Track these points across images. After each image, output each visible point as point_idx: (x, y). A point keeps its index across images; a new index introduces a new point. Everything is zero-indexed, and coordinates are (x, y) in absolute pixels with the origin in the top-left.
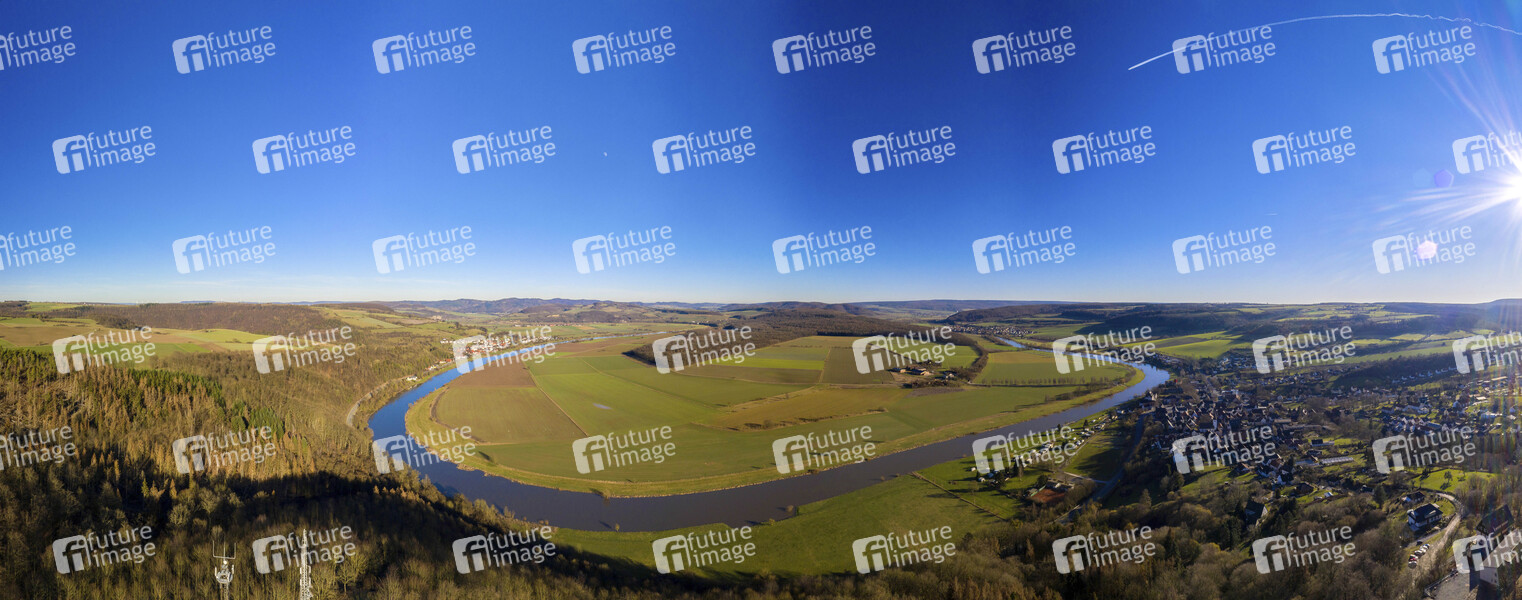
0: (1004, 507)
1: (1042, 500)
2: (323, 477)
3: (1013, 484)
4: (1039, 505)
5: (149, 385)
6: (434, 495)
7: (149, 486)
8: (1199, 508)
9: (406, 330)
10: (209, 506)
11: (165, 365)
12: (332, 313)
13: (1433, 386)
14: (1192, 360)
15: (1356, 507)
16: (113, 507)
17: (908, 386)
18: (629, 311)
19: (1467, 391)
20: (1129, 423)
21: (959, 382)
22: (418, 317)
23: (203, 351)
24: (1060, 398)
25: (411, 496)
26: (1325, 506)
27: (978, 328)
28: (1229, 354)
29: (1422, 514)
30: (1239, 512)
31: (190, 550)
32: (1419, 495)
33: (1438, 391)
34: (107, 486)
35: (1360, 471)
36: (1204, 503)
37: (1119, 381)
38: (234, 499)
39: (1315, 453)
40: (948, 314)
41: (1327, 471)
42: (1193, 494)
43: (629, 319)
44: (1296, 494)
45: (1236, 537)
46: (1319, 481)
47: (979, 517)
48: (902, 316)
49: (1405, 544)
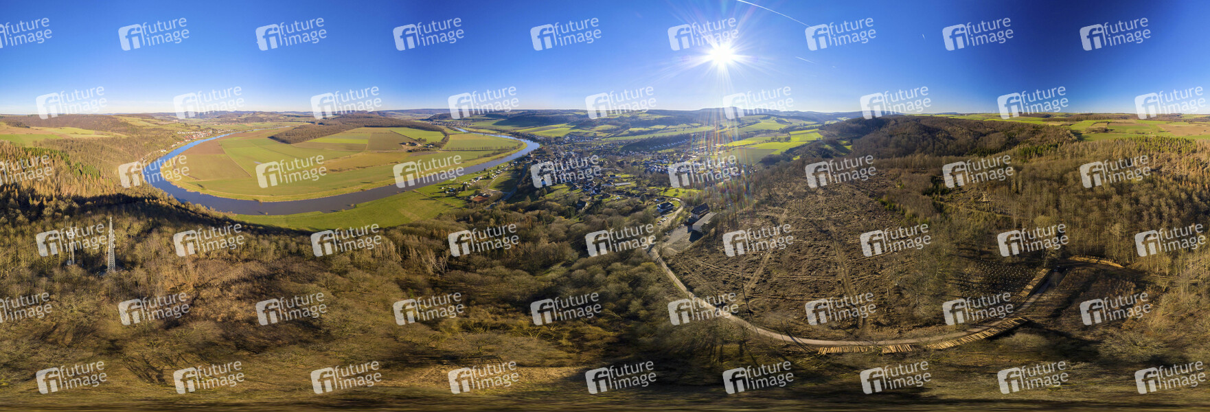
0: (458, 203)
1: (477, 200)
2: (119, 196)
3: (461, 194)
4: (475, 202)
5: (32, 155)
6: (175, 202)
7: (33, 200)
8: (554, 203)
9: (161, 127)
10: (63, 207)
11: (41, 145)
12: (124, 119)
13: (670, 151)
14: (550, 138)
15: (632, 203)
16: (15, 208)
17: (410, 151)
18: (271, 116)
19: (687, 153)
20: (519, 167)
21: (436, 149)
22: (166, 121)
23: (59, 138)
24: (485, 156)
25: (164, 203)
26: (616, 203)
27: (444, 123)
28: (570, 135)
29: (663, 206)
30: (574, 204)
31: (54, 225)
32: (663, 199)
33: (673, 153)
34: (12, 200)
35: (633, 188)
36: (556, 201)
37: (515, 148)
38: (75, 205)
39: (611, 181)
40: (429, 116)
41: (617, 188)
42: (551, 198)
43: (271, 120)
44: (602, 198)
45: (572, 214)
46: (613, 192)
47: (445, 207)
48: (406, 117)
49: (656, 217)
